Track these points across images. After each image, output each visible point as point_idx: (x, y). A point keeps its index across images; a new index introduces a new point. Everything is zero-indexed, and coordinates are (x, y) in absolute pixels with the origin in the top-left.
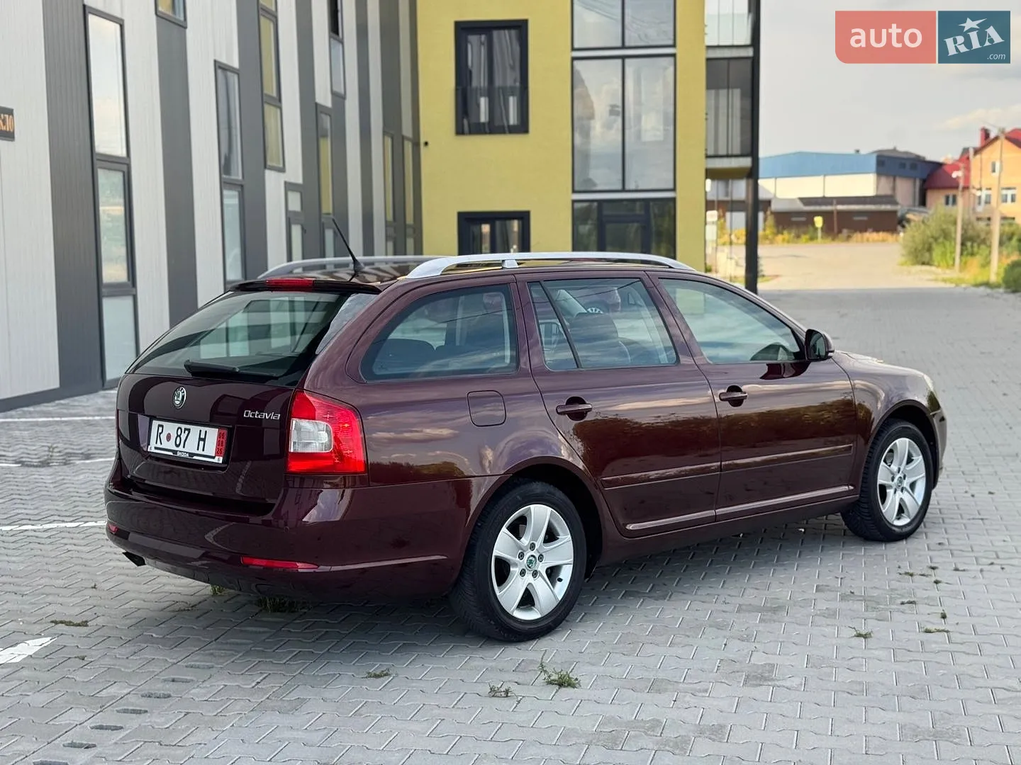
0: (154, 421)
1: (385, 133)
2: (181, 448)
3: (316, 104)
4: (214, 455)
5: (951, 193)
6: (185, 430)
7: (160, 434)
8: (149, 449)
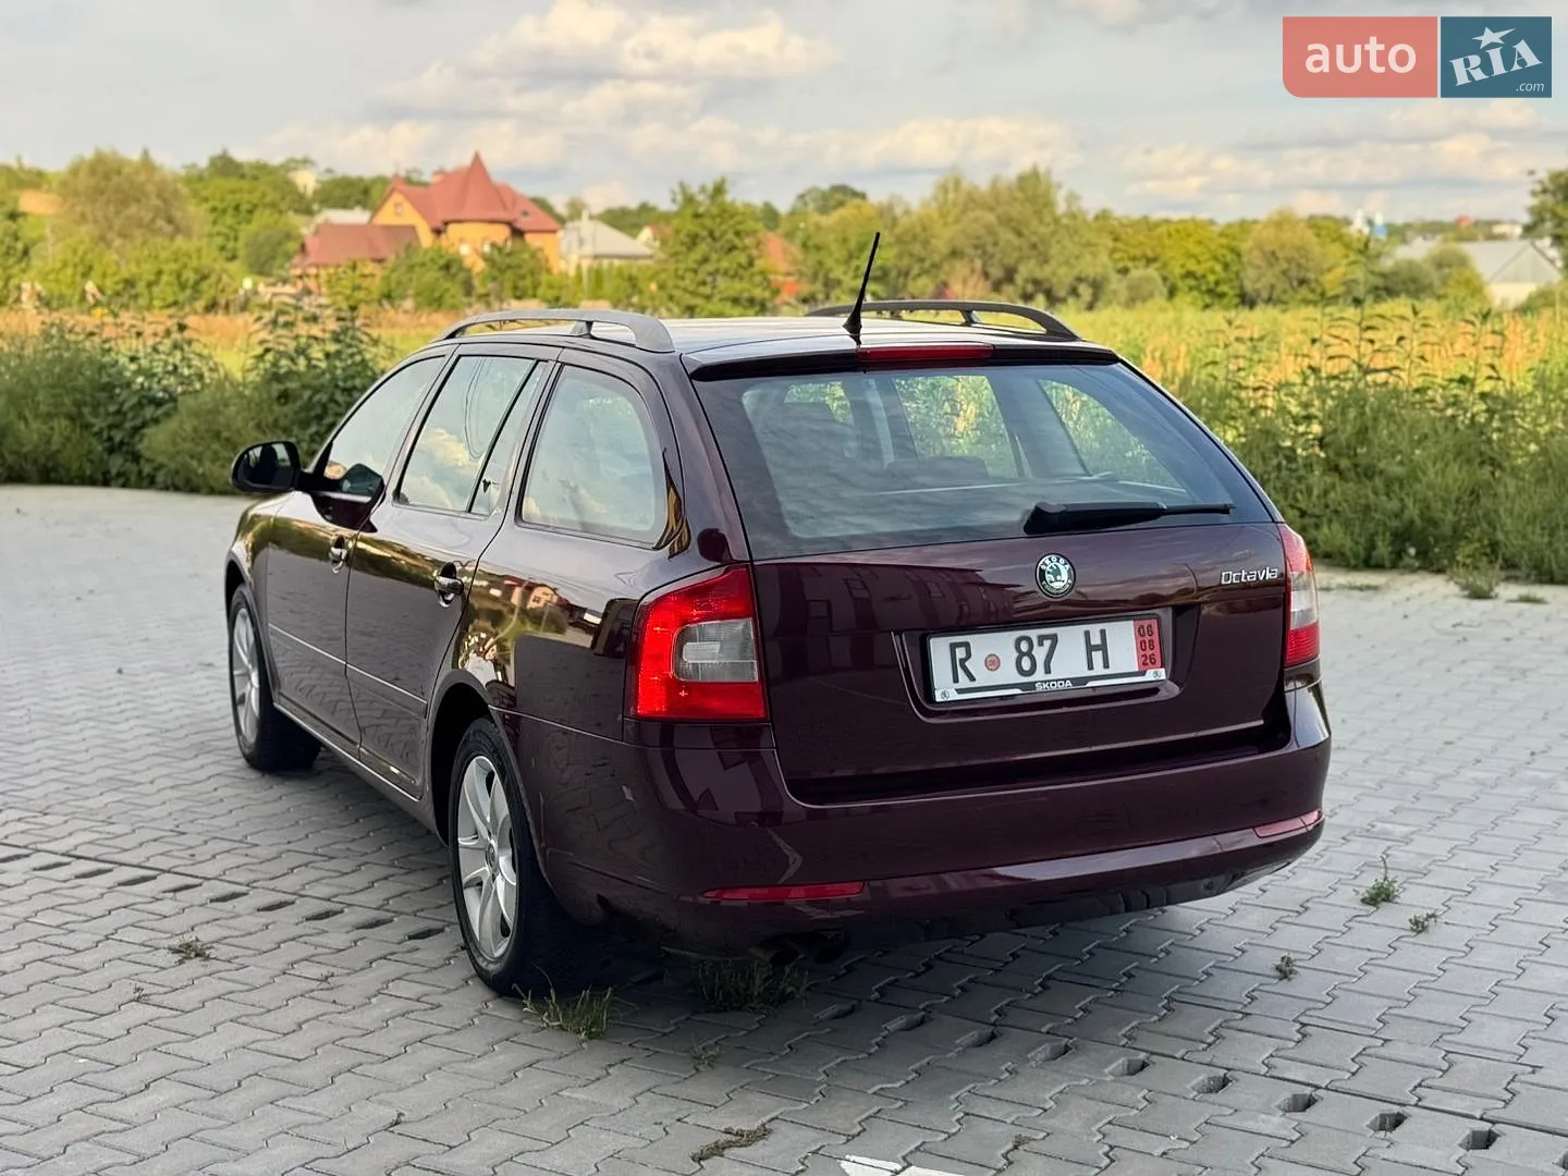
0: (932, 641)
4: (1139, 669)
6: (1041, 639)
7: (963, 661)
8: (939, 698)
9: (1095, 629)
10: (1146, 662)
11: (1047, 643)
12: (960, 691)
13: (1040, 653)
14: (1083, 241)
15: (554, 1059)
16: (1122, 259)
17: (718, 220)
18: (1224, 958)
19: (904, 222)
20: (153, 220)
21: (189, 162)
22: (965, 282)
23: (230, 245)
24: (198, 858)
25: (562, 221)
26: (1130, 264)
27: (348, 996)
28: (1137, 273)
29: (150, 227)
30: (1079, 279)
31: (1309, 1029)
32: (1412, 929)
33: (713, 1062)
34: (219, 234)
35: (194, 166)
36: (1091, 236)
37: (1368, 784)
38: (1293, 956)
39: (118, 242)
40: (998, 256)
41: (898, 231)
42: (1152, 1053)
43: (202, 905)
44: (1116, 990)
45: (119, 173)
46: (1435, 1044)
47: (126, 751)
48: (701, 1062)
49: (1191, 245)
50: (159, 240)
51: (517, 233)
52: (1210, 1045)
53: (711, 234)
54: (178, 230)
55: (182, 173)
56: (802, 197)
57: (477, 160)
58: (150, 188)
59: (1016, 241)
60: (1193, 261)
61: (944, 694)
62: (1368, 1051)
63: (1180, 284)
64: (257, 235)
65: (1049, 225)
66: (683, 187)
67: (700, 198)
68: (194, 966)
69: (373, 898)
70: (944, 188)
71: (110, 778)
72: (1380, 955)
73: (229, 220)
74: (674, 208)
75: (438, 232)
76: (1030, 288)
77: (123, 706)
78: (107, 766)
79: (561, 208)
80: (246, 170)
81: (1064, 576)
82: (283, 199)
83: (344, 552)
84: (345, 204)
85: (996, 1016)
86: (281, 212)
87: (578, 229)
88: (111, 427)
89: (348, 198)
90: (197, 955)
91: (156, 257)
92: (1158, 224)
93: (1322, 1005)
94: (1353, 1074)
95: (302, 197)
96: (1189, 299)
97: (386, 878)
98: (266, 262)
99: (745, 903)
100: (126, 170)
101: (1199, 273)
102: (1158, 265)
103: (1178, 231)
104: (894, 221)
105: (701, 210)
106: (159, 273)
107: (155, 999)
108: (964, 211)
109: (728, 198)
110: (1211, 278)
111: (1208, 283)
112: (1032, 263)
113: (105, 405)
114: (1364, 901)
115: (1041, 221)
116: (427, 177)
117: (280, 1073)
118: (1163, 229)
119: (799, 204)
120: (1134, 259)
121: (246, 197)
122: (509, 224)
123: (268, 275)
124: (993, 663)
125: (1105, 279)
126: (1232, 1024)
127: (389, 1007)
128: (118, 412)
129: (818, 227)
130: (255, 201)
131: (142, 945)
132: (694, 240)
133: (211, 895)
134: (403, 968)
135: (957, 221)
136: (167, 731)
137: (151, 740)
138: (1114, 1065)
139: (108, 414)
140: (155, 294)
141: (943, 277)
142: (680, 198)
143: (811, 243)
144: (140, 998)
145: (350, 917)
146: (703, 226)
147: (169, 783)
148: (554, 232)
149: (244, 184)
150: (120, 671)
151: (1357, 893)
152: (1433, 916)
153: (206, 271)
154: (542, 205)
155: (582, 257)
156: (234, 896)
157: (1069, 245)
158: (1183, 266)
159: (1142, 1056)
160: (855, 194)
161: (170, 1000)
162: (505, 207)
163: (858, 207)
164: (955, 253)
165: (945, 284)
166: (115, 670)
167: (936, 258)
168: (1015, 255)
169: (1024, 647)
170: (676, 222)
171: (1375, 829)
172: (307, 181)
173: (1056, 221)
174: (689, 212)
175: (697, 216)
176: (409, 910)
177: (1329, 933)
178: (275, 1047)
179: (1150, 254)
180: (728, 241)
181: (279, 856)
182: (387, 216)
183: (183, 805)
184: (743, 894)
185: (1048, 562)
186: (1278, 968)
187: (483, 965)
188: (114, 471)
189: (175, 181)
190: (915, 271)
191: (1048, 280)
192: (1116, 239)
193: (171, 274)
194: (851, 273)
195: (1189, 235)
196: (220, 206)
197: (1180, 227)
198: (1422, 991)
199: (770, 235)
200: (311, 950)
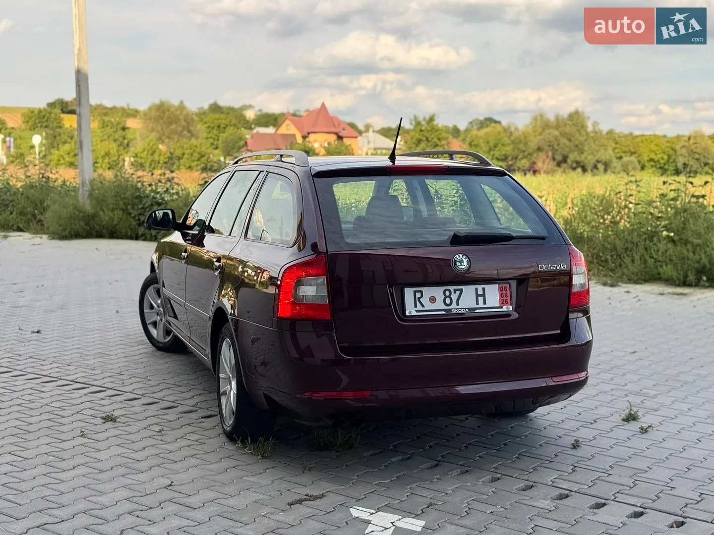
0: (406, 289)
4: (500, 305)
6: (455, 291)
7: (419, 299)
8: (407, 314)
9: (480, 288)
10: (503, 302)
11: (458, 293)
12: (417, 311)
13: (454, 297)
14: (600, 144)
15: (245, 465)
16: (619, 152)
17: (430, 133)
18: (550, 439)
19: (516, 134)
20: (182, 131)
21: (200, 106)
22: (544, 162)
23: (215, 143)
24: (125, 384)
25: (360, 133)
26: (623, 155)
27: (167, 438)
28: (626, 159)
29: (180, 134)
30: (598, 161)
31: (577, 469)
32: (640, 432)
33: (310, 469)
34: (211, 138)
35: (202, 108)
36: (604, 142)
37: (647, 374)
38: (581, 440)
39: (167, 140)
40: (560, 150)
41: (512, 138)
42: (503, 475)
43: (121, 402)
44: (497, 450)
45: (169, 111)
46: (631, 477)
47: (109, 342)
48: (306, 469)
49: (653, 147)
50: (184, 140)
51: (340, 138)
52: (530, 473)
53: (427, 139)
54: (192, 135)
55: (197, 111)
56: (471, 123)
57: (323, 105)
58: (181, 117)
59: (568, 144)
60: (654, 154)
61: (410, 312)
62: (600, 478)
63: (647, 164)
64: (227, 138)
65: (583, 136)
66: (415, 117)
67: (423, 123)
68: (109, 424)
69: (192, 402)
70: (535, 119)
71: (100, 353)
72: (620, 441)
73: (215, 131)
74: (411, 127)
75: (304, 137)
76: (574, 165)
77: (114, 325)
78: (100, 348)
79: (361, 127)
80: (225, 110)
81: (465, 263)
82: (240, 122)
83: (186, 254)
84: (266, 125)
85: (441, 458)
86: (238, 128)
87: (367, 136)
88: (140, 214)
89: (268, 122)
90: (111, 420)
91: (182, 148)
92: (637, 137)
93: (586, 460)
94: (590, 487)
95: (248, 122)
96: (650, 171)
97: (200, 395)
98: (230, 150)
99: (323, 399)
100: (171, 110)
101: (656, 159)
102: (637, 155)
103: (646, 140)
104: (511, 134)
105: (423, 128)
106: (184, 154)
107: (89, 436)
108: (544, 129)
109: (435, 123)
110: (662, 162)
111: (660, 164)
112: (576, 153)
113: (137, 205)
114: (623, 420)
115: (580, 134)
116: (303, 113)
117: (129, 465)
118: (639, 139)
119: (470, 126)
120: (625, 152)
121: (223, 121)
122: (336, 134)
123: (231, 156)
124: (433, 300)
125: (611, 161)
126: (544, 465)
127: (184, 443)
128: (143, 208)
129: (477, 136)
130: (227, 123)
131: (91, 416)
132: (419, 141)
133: (126, 398)
134: (195, 429)
135: (540, 134)
136: (129, 335)
137: (121, 338)
138: (485, 478)
139: (138, 209)
140: (181, 163)
141: (533, 159)
142: (414, 123)
143: (473, 143)
144: (83, 436)
145: (181, 409)
146: (424, 136)
147: (124, 355)
148: (356, 137)
149: (223, 116)
150: (117, 312)
151: (621, 416)
152: (651, 426)
153: (203, 153)
154: (352, 126)
155: (369, 149)
156: (135, 399)
157: (594, 146)
158: (648, 156)
159: (499, 475)
160: (496, 122)
161: (93, 437)
162: (335, 126)
163: (494, 127)
164: (540, 149)
165: (534, 163)
166: (115, 311)
167: (531, 151)
168: (568, 150)
169: (447, 293)
170: (412, 133)
171: (642, 392)
172: (250, 115)
173: (587, 134)
174: (418, 130)
175: (421, 131)
176: (205, 407)
177: (601, 432)
178: (132, 456)
179: (632, 150)
180: (435, 142)
181: (159, 385)
182: (283, 130)
183: (126, 364)
184: (323, 394)
185: (458, 257)
186: (573, 445)
187: (225, 428)
188: (140, 233)
189: (192, 114)
190: (520, 157)
191: (583, 161)
192: (616, 143)
193: (188, 155)
194: (490, 158)
195: (652, 142)
196: (212, 126)
197: (647, 138)
198: (634, 456)
199: (455, 140)
200: (159, 420)
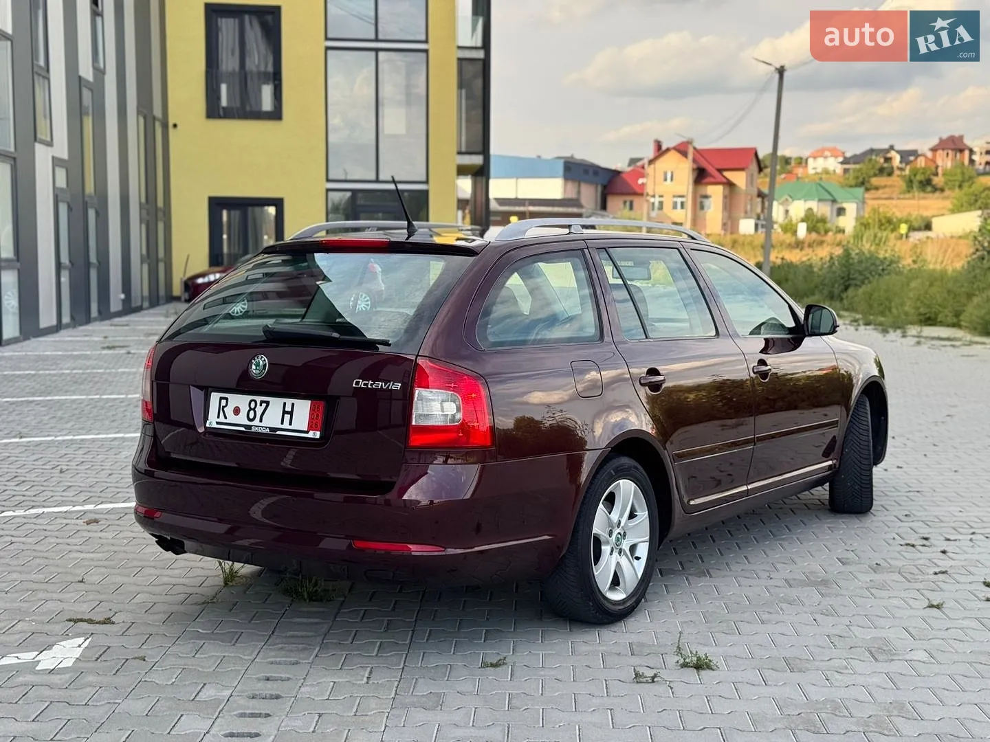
0: (212, 394)
1: (139, 112)
2: (256, 422)
3: (80, 77)
4: (306, 430)
5: (628, 198)
6: (262, 402)
7: (223, 408)
8: (208, 425)
9: (289, 402)
10: (311, 426)
11: (264, 405)
12: (218, 423)
13: (259, 410)
61: (211, 423)
124: (237, 411)
169: (253, 405)
185: (256, 358)
